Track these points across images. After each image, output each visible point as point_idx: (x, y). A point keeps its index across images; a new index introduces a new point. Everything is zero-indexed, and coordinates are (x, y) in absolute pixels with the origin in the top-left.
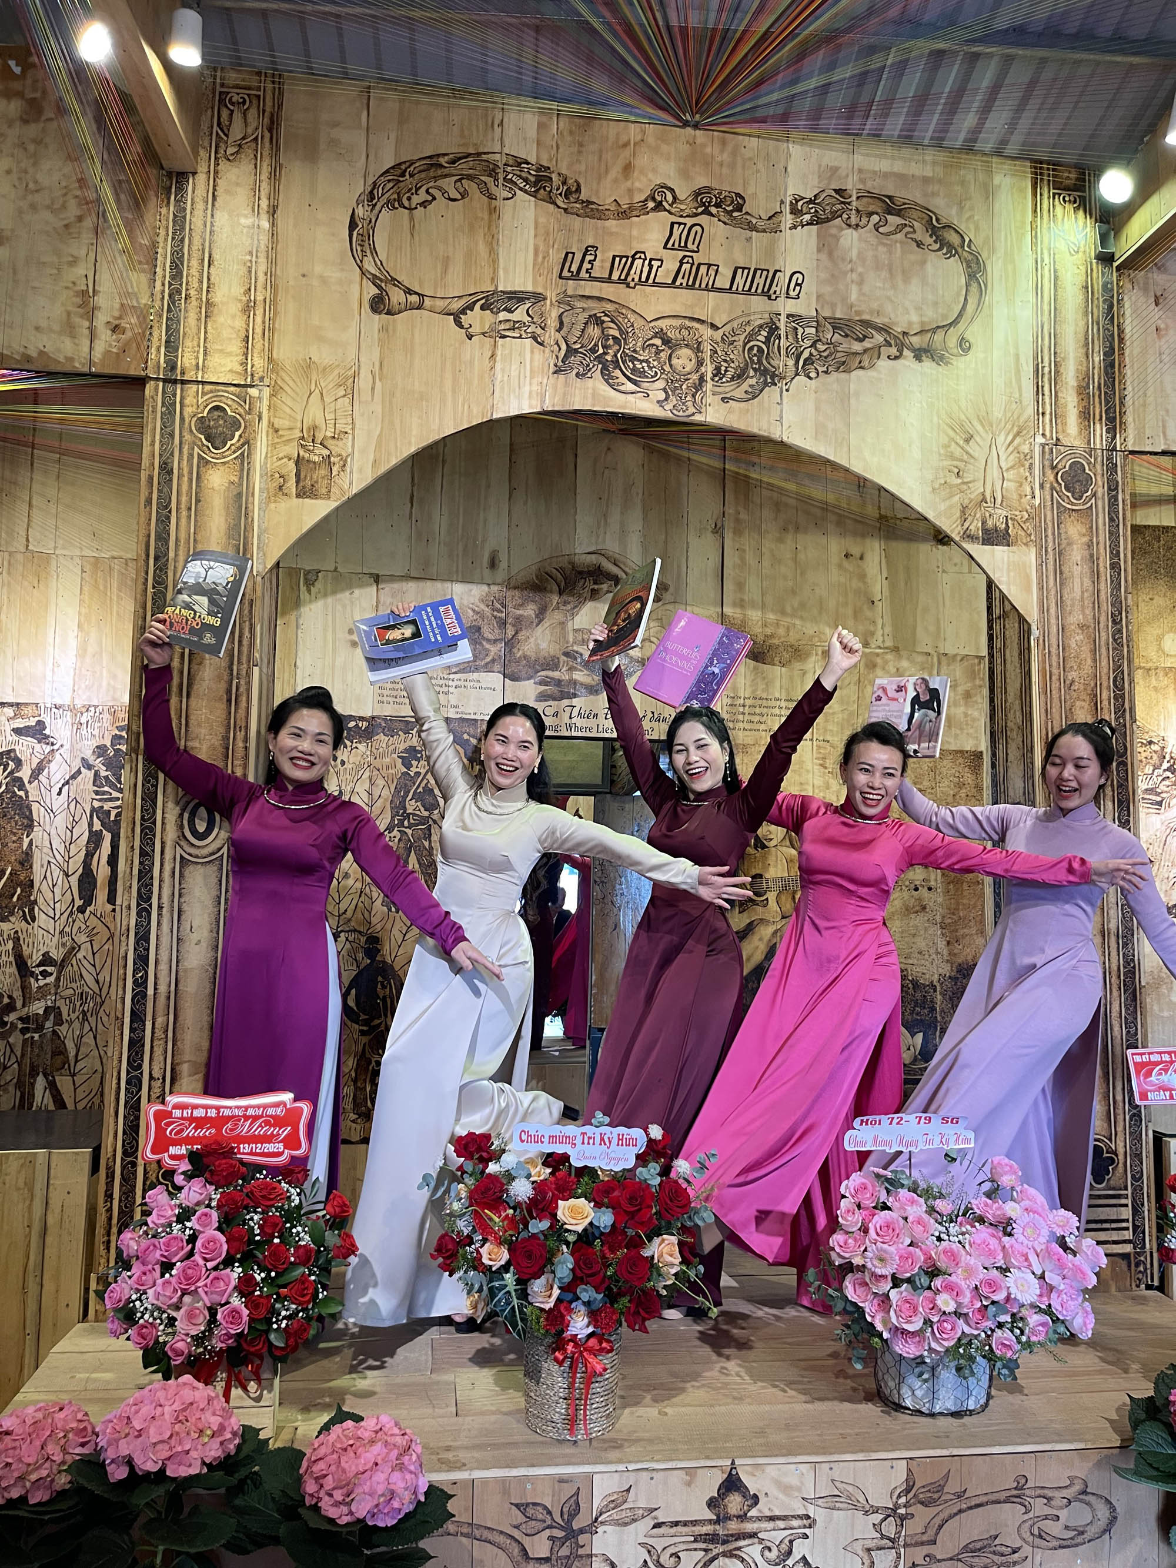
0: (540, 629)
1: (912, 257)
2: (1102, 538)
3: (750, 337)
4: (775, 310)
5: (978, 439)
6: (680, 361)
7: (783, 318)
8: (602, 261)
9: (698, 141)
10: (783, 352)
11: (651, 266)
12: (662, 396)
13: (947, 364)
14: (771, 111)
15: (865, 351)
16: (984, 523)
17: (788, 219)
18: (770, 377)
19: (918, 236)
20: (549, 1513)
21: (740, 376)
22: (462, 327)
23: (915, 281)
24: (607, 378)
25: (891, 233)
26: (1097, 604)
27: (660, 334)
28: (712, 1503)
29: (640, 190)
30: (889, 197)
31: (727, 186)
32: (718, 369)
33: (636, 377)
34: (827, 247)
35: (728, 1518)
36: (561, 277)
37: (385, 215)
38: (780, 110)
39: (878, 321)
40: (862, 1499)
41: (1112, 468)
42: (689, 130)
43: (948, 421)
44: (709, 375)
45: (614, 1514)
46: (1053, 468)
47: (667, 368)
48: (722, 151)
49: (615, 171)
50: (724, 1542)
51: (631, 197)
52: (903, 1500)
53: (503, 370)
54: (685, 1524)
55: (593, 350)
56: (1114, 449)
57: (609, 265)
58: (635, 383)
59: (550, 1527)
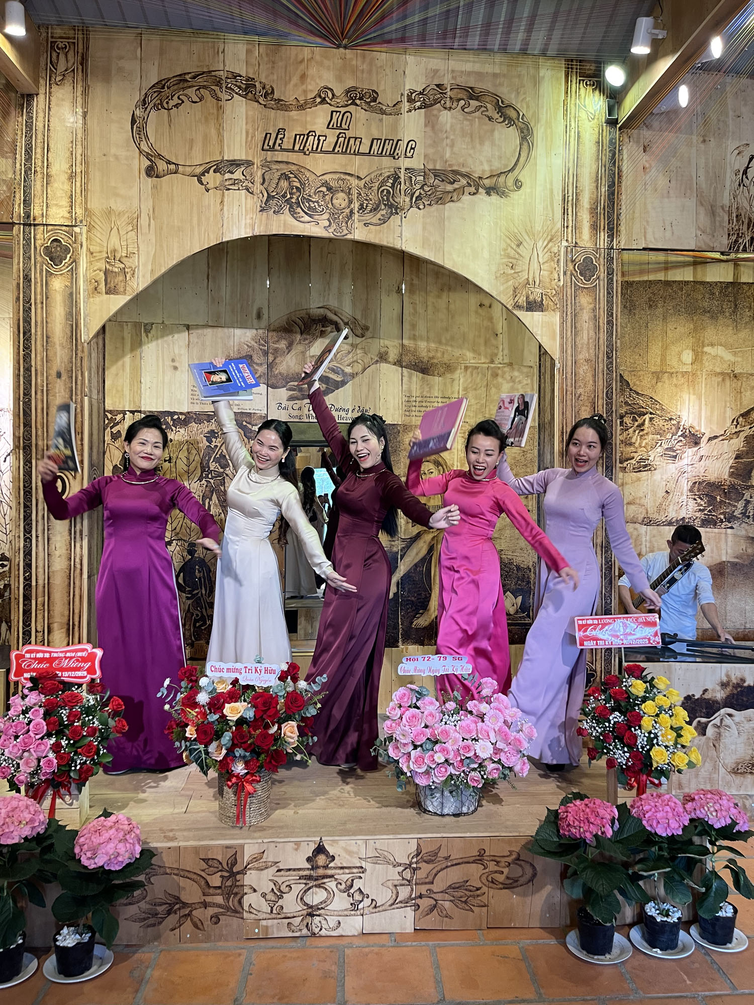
0: (289, 356)
1: (485, 127)
2: (602, 305)
3: (383, 183)
4: (397, 166)
5: (525, 243)
6: (338, 201)
7: (403, 171)
8: (289, 138)
9: (348, 56)
10: (402, 192)
11: (319, 140)
12: (327, 223)
13: (506, 197)
14: (394, 36)
15: (455, 190)
16: (527, 297)
17: (406, 105)
18: (394, 209)
19: (489, 113)
20: (221, 863)
21: (375, 209)
22: (202, 184)
23: (487, 143)
24: (293, 213)
25: (472, 112)
26: (597, 346)
27: (325, 184)
28: (309, 860)
29: (311, 91)
30: (471, 88)
31: (366, 86)
32: (362, 205)
33: (311, 212)
34: (431, 123)
35: (318, 867)
36: (263, 150)
37: (153, 113)
38: (399, 35)
39: (463, 170)
40: (392, 859)
41: (610, 260)
42: (342, 50)
43: (507, 233)
44: (356, 209)
45: (256, 864)
46: (572, 261)
47: (330, 206)
48: (363, 62)
49: (295, 80)
50: (316, 880)
51: (306, 96)
52: (415, 860)
53: (228, 210)
54: (294, 870)
55: (284, 196)
56: (612, 248)
57: (292, 141)
58: (310, 216)
59: (221, 871)
